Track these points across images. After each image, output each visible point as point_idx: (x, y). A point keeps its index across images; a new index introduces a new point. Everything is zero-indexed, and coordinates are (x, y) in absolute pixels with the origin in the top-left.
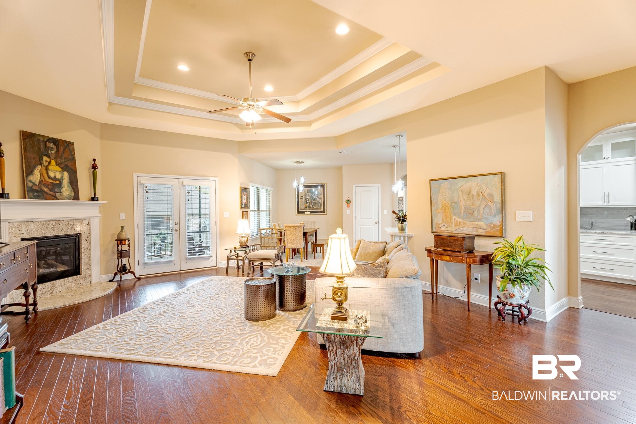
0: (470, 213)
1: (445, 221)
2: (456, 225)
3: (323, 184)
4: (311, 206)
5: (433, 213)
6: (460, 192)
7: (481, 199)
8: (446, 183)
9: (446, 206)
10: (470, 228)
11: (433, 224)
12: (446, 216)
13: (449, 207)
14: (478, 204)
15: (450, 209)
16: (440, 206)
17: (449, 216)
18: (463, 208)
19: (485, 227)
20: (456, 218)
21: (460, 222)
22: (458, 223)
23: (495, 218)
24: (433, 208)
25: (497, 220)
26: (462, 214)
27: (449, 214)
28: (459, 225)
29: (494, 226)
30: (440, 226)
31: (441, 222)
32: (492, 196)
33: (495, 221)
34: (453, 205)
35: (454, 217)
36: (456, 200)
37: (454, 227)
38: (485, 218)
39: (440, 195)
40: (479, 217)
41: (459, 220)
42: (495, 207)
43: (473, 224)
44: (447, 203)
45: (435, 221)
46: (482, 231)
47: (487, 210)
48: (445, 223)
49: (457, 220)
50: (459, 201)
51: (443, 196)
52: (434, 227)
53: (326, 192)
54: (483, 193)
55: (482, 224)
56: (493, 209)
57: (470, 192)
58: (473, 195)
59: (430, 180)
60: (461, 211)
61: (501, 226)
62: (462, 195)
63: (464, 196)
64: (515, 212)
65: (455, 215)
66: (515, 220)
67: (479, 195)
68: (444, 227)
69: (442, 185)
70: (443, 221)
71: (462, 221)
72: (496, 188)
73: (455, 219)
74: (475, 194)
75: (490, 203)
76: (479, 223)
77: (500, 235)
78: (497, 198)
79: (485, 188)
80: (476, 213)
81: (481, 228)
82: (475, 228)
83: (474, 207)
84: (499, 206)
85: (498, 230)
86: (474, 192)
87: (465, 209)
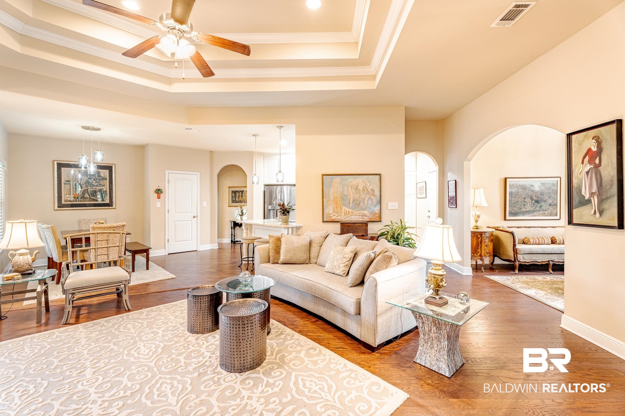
0: (357, 204)
1: (336, 211)
2: (345, 215)
3: (111, 165)
4: (86, 195)
5: (324, 204)
6: (350, 187)
7: (365, 193)
8: (338, 179)
9: (337, 198)
10: (357, 216)
11: (324, 214)
12: (337, 206)
13: (340, 199)
14: (363, 197)
15: (340, 201)
16: (332, 198)
17: (340, 207)
18: (352, 200)
19: (368, 215)
20: (346, 209)
21: (349, 211)
22: (347, 212)
23: (376, 208)
24: (324, 200)
25: (377, 209)
26: (351, 205)
27: (339, 205)
28: (348, 214)
29: (375, 214)
30: (331, 215)
31: (332, 212)
32: (373, 191)
33: (375, 210)
34: (343, 197)
35: (344, 208)
36: (346, 193)
37: (344, 216)
38: (369, 208)
39: (332, 188)
40: (364, 207)
41: (348, 210)
42: (375, 200)
43: (359, 213)
44: (338, 196)
45: (326, 211)
46: (366, 218)
47: (370, 202)
48: (336, 213)
49: (346, 210)
50: (348, 194)
51: (335, 189)
52: (325, 216)
53: (115, 177)
54: (367, 189)
55: (366, 212)
56: (374, 201)
57: (357, 188)
58: (360, 190)
59: (323, 175)
60: (350, 202)
61: (380, 214)
62: (351, 189)
63: (353, 190)
64: (388, 203)
65: (345, 206)
66: (387, 209)
67: (364, 190)
68: (335, 216)
69: (334, 180)
70: (334, 211)
71: (350, 210)
72: (376, 185)
73: (344, 209)
74: (361, 189)
75: (372, 197)
76: (364, 212)
77: (379, 220)
78: (377, 193)
79: (368, 184)
80: (362, 204)
81: (365, 216)
82: (361, 216)
83: (360, 199)
84: (378, 199)
85: (377, 216)
86: (361, 188)
87: (353, 201)
